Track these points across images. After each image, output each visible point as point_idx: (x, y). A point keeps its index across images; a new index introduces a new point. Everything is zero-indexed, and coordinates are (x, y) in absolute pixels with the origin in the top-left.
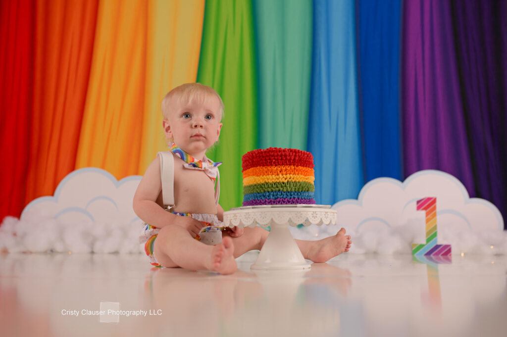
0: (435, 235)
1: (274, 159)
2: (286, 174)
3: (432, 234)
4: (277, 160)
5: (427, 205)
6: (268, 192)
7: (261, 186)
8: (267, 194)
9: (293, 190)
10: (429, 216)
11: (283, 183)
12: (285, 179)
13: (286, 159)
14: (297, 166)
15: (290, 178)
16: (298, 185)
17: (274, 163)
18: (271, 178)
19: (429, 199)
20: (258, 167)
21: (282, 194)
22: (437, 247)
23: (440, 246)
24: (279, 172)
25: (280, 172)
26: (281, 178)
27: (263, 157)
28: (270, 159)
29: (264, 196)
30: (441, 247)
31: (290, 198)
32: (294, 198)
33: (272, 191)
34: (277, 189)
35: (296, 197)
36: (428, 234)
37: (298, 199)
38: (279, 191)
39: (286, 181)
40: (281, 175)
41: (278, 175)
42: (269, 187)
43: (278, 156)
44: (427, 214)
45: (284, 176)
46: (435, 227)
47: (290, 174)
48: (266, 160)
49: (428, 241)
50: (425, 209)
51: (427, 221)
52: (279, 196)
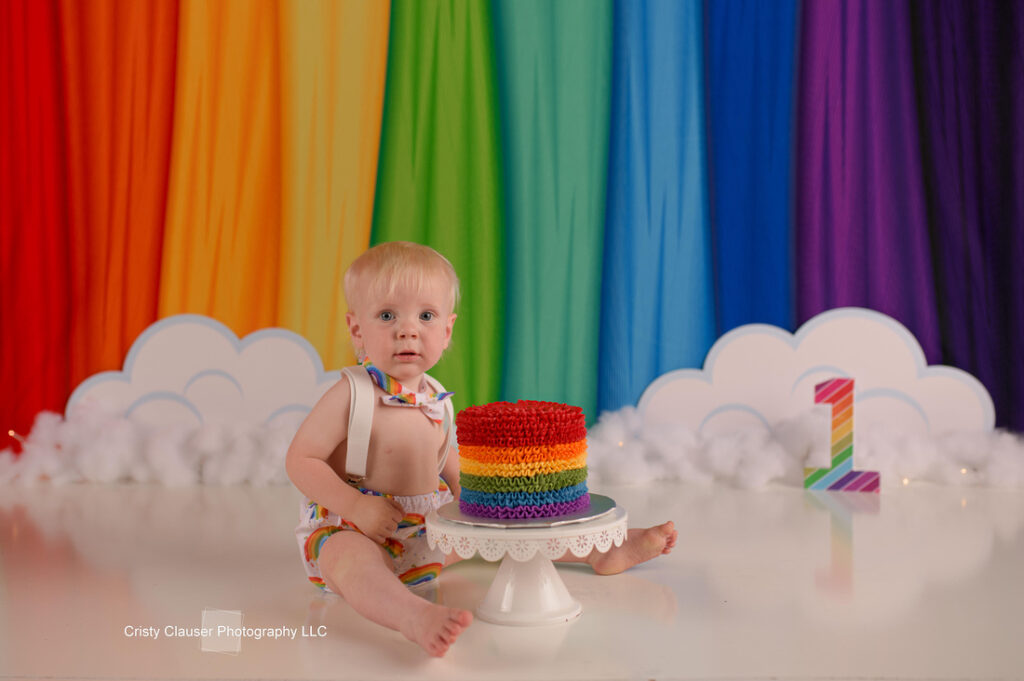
0: (849, 452)
1: (511, 436)
2: (533, 462)
3: (843, 451)
4: (517, 437)
5: (836, 393)
6: (502, 493)
7: (489, 481)
8: (500, 497)
9: (546, 489)
10: (838, 416)
11: (528, 478)
12: (532, 470)
13: (532, 435)
14: (553, 446)
15: (540, 468)
16: (555, 479)
17: (511, 443)
18: (507, 470)
19: (840, 382)
20: (484, 447)
21: (525, 498)
22: (852, 475)
23: (858, 473)
24: (520, 459)
25: (523, 458)
26: (525, 469)
27: (492, 432)
28: (503, 436)
29: (495, 500)
30: (859, 477)
31: (541, 505)
32: (548, 504)
33: (509, 492)
34: (517, 489)
35: (551, 502)
36: (835, 449)
37: (555, 504)
38: (521, 491)
39: (534, 474)
40: (523, 464)
41: (518, 463)
42: (502, 485)
43: (517, 430)
44: (835, 412)
45: (529, 465)
46: (850, 438)
47: (540, 461)
48: (496, 437)
49: (835, 463)
50: (832, 401)
51: (835, 425)
52: (520, 502)
